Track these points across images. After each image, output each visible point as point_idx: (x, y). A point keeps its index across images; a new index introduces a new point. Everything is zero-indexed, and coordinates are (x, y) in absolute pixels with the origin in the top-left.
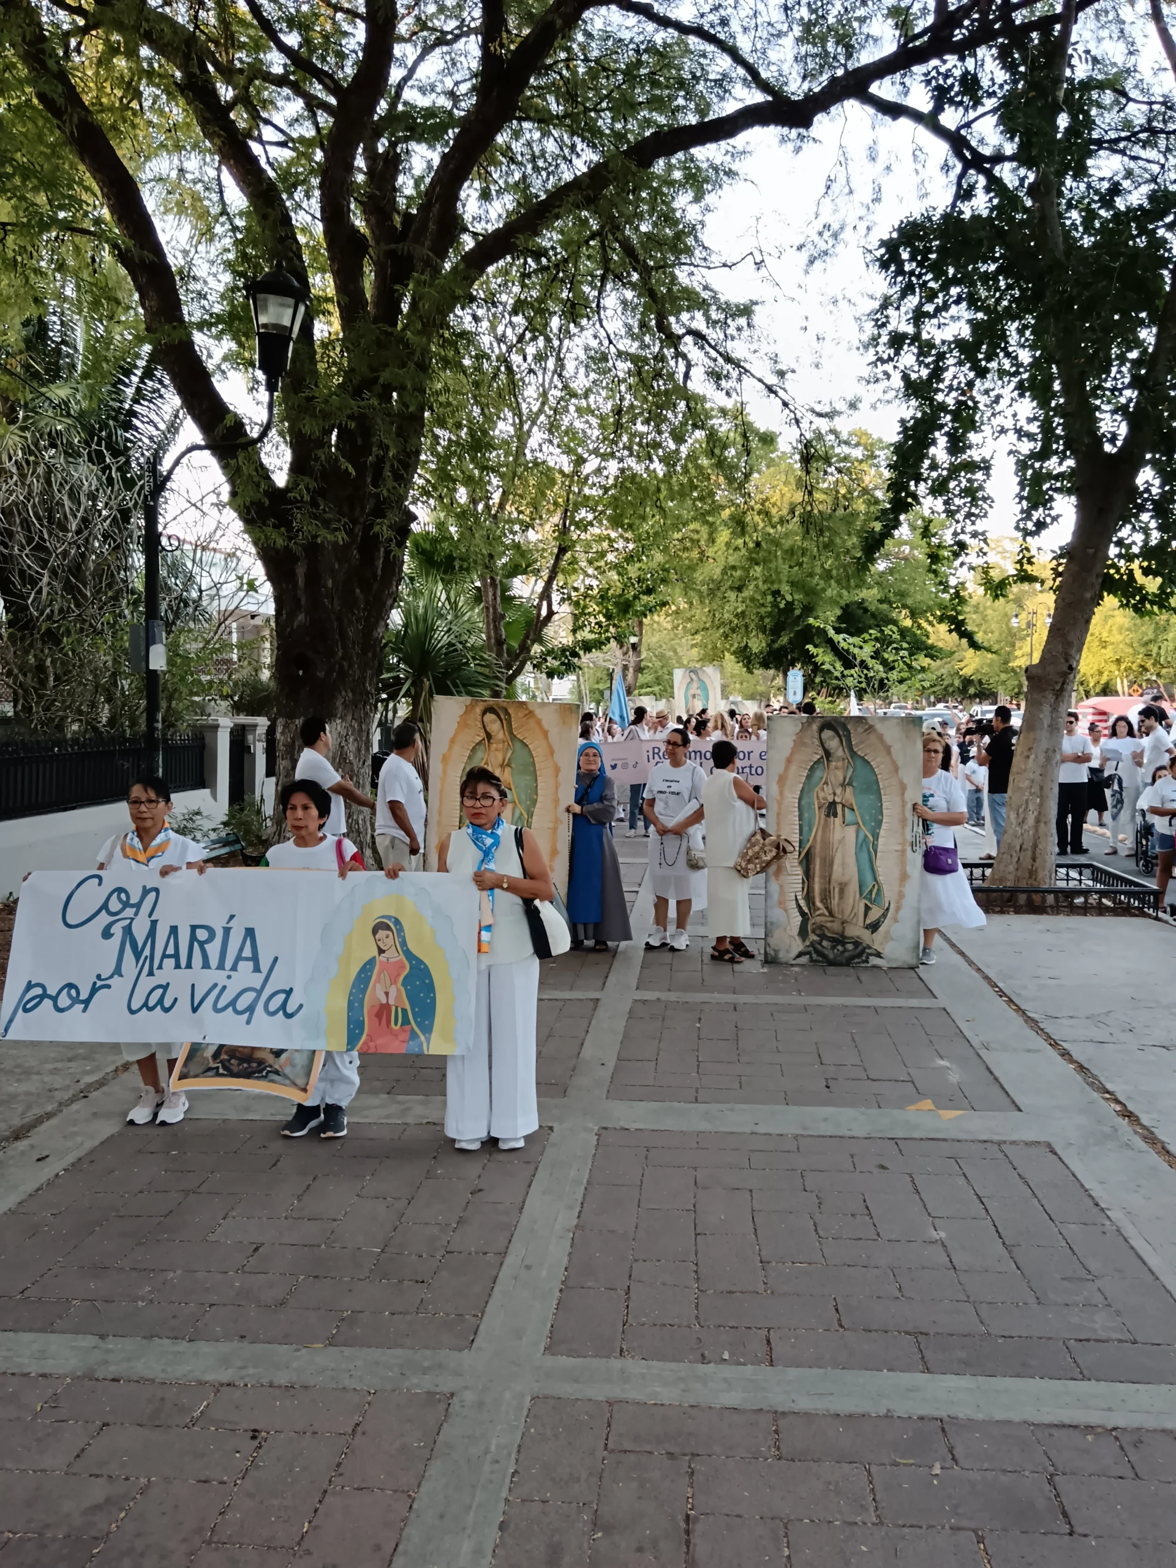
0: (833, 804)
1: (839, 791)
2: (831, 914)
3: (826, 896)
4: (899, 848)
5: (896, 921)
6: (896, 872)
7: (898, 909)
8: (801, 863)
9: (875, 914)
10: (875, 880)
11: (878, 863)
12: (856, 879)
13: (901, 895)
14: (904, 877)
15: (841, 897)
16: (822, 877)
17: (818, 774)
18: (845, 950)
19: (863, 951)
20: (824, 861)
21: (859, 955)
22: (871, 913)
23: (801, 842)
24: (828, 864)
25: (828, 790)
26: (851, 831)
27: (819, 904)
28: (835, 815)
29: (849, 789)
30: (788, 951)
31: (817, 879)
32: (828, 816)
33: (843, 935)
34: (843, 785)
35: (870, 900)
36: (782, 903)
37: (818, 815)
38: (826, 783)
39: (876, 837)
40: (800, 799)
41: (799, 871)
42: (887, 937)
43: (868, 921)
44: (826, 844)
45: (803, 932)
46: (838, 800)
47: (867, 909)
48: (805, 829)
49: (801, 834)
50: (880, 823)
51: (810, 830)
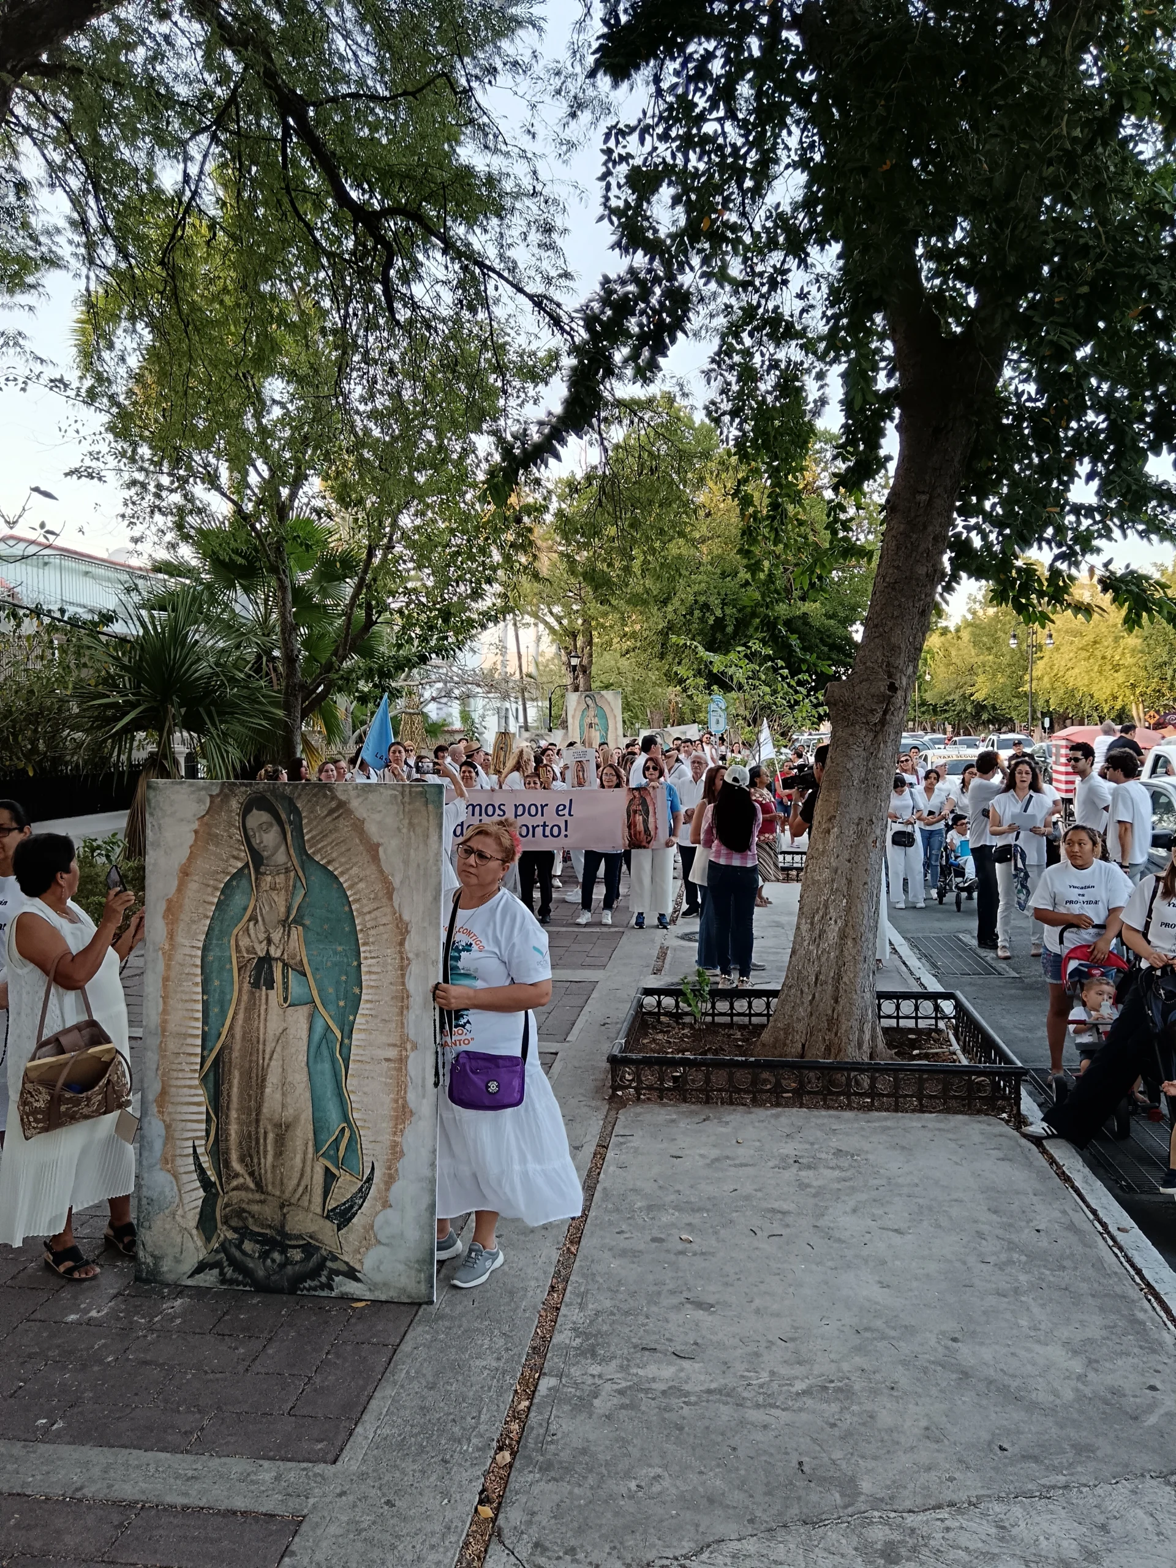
0: (266, 961)
1: (276, 936)
2: (260, 1187)
3: (250, 1152)
4: (392, 1053)
5: (386, 1205)
6: (386, 1102)
7: (390, 1180)
8: (204, 1080)
9: (345, 1188)
10: (346, 1118)
11: (352, 1083)
12: (307, 1115)
13: (396, 1152)
14: (403, 1114)
15: (279, 1154)
16: (244, 1109)
17: (238, 899)
18: (288, 1262)
19: (321, 1266)
20: (247, 1075)
21: (315, 1273)
22: (336, 1187)
23: (205, 1036)
24: (256, 1082)
25: (258, 932)
26: (299, 1018)
27: (236, 1166)
28: (270, 985)
29: (296, 932)
30: (177, 1261)
31: (234, 1114)
32: (256, 985)
33: (281, 1230)
34: (285, 923)
35: (335, 1160)
36: (167, 1160)
37: (238, 986)
38: (253, 918)
39: (348, 1031)
40: (205, 949)
41: (201, 1096)
42: (370, 1239)
43: (331, 1204)
44: (253, 1043)
45: (206, 1222)
46: (275, 953)
47: (330, 1177)
48: (215, 1010)
49: (205, 1022)
50: (355, 1003)
51: (223, 1013)
